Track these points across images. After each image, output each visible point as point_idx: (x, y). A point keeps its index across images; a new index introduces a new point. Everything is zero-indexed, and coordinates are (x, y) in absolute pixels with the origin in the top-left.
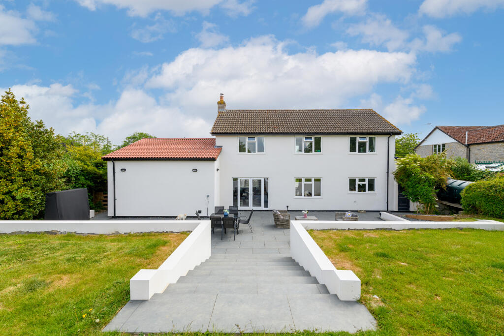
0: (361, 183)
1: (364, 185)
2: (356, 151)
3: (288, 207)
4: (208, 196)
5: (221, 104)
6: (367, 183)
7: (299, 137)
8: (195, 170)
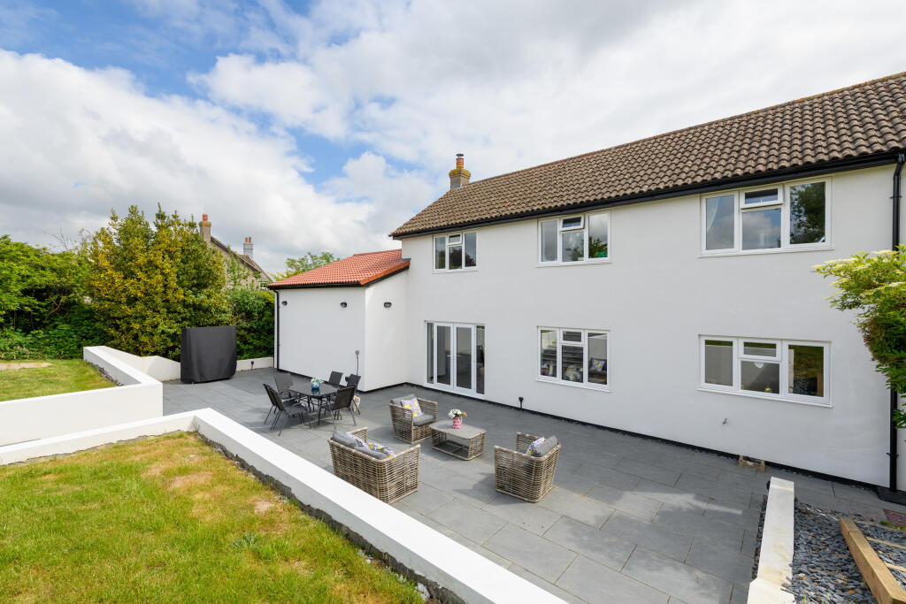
0: (760, 360)
1: (774, 370)
2: (731, 245)
3: (521, 399)
4: (357, 353)
5: (457, 175)
6: (784, 359)
7: (546, 222)
8: (344, 305)
